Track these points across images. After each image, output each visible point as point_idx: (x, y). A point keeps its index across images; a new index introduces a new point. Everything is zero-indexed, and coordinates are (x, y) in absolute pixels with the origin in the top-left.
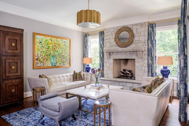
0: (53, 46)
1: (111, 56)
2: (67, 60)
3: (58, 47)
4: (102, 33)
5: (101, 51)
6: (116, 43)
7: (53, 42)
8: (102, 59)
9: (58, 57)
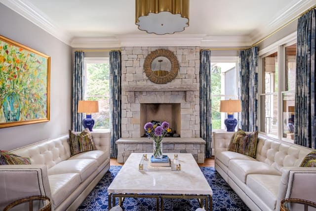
0: (10, 66)
1: (137, 98)
2: (43, 106)
3: (24, 71)
4: (116, 55)
5: (116, 88)
6: (147, 76)
7: (11, 58)
8: (117, 103)
9: (22, 98)
